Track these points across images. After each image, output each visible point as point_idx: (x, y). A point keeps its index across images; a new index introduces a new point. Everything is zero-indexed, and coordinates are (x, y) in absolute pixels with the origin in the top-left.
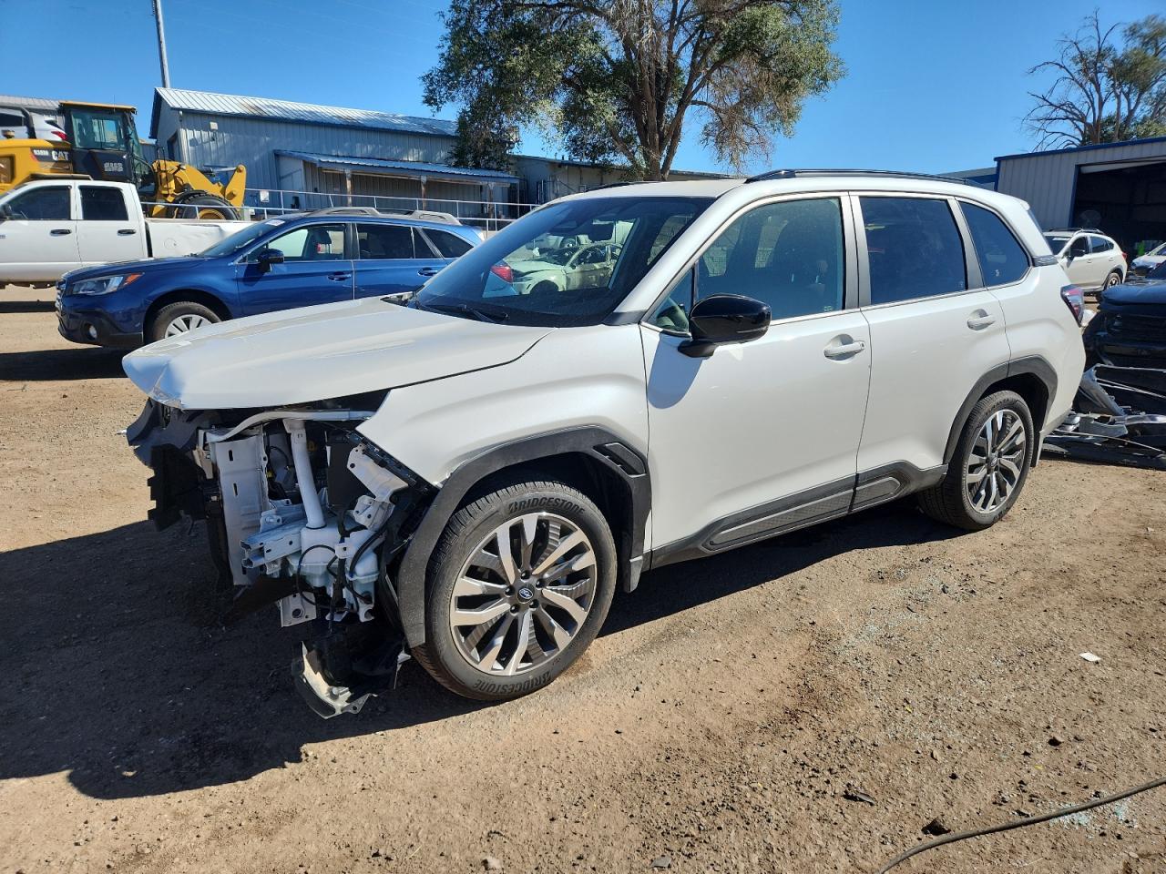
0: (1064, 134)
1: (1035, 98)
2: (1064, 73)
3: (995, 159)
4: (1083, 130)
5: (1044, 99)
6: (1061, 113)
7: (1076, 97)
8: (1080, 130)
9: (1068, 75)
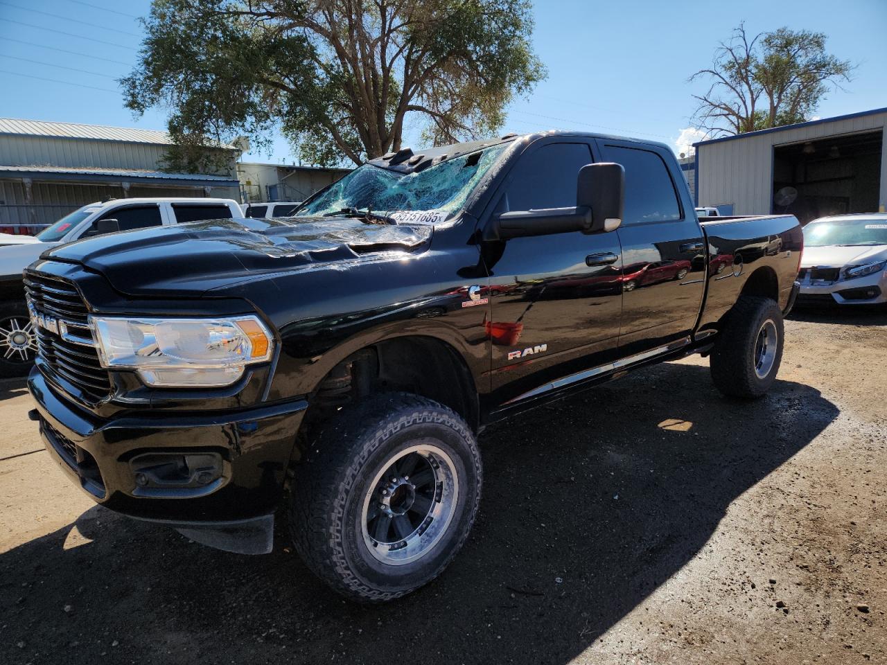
0: (722, 130)
1: (697, 99)
2: (717, 78)
3: (694, 145)
4: (736, 123)
5: (705, 100)
6: (718, 111)
7: (729, 98)
8: (735, 125)
9: (722, 81)
